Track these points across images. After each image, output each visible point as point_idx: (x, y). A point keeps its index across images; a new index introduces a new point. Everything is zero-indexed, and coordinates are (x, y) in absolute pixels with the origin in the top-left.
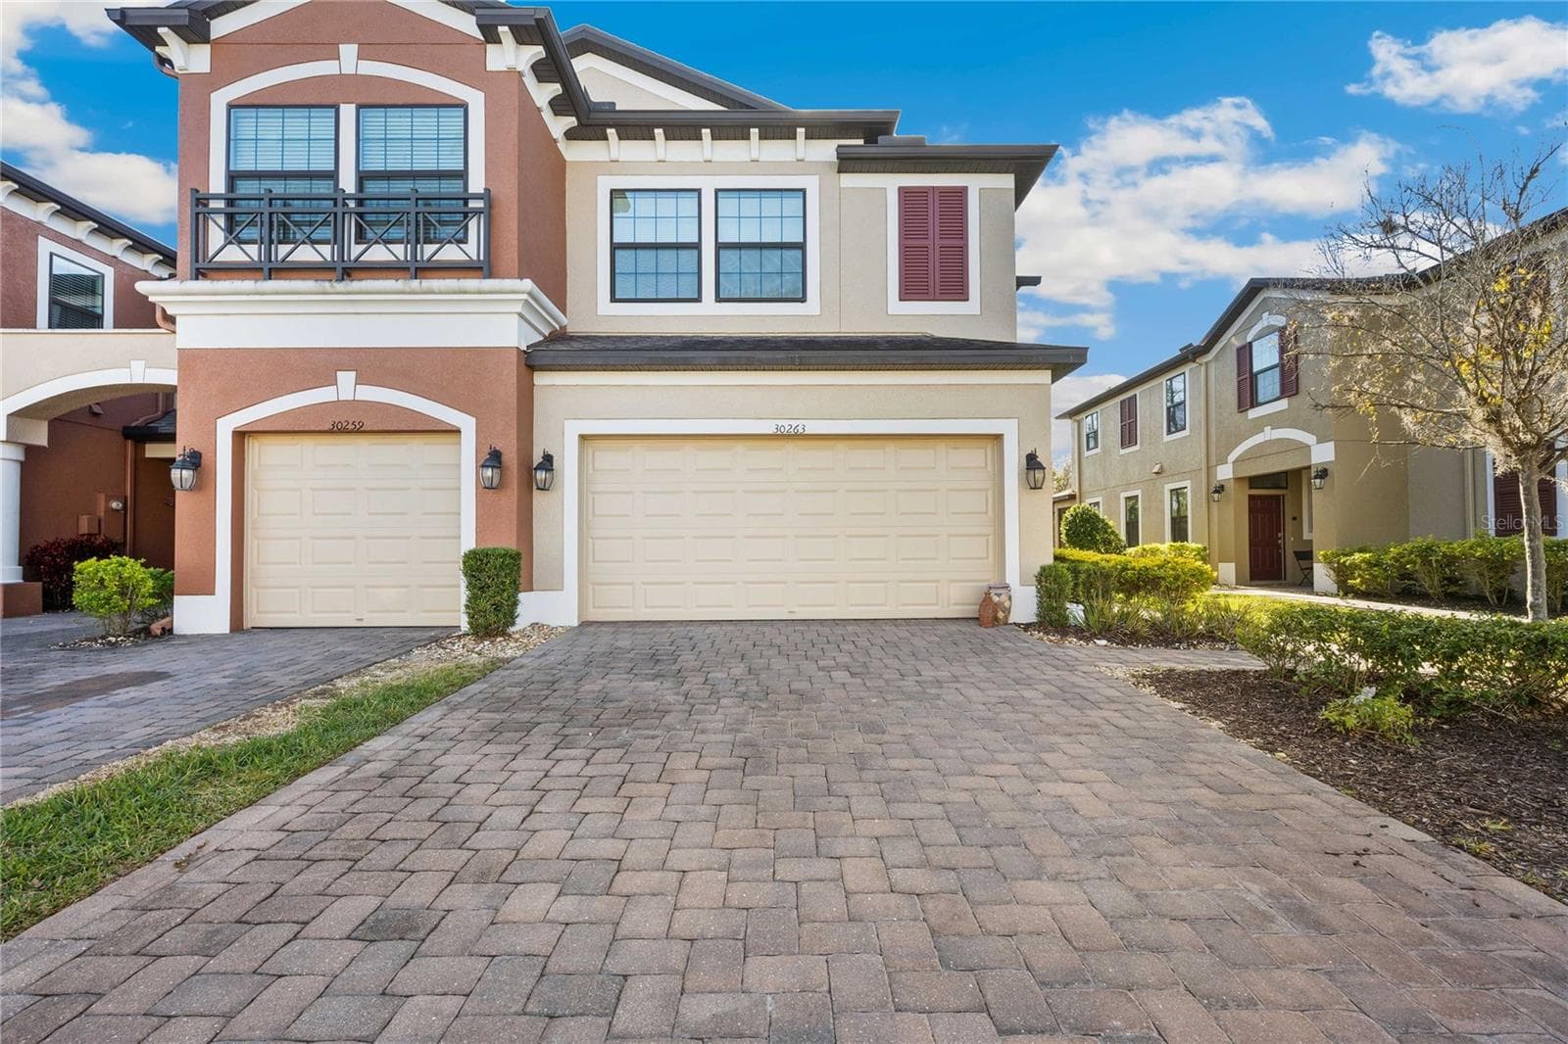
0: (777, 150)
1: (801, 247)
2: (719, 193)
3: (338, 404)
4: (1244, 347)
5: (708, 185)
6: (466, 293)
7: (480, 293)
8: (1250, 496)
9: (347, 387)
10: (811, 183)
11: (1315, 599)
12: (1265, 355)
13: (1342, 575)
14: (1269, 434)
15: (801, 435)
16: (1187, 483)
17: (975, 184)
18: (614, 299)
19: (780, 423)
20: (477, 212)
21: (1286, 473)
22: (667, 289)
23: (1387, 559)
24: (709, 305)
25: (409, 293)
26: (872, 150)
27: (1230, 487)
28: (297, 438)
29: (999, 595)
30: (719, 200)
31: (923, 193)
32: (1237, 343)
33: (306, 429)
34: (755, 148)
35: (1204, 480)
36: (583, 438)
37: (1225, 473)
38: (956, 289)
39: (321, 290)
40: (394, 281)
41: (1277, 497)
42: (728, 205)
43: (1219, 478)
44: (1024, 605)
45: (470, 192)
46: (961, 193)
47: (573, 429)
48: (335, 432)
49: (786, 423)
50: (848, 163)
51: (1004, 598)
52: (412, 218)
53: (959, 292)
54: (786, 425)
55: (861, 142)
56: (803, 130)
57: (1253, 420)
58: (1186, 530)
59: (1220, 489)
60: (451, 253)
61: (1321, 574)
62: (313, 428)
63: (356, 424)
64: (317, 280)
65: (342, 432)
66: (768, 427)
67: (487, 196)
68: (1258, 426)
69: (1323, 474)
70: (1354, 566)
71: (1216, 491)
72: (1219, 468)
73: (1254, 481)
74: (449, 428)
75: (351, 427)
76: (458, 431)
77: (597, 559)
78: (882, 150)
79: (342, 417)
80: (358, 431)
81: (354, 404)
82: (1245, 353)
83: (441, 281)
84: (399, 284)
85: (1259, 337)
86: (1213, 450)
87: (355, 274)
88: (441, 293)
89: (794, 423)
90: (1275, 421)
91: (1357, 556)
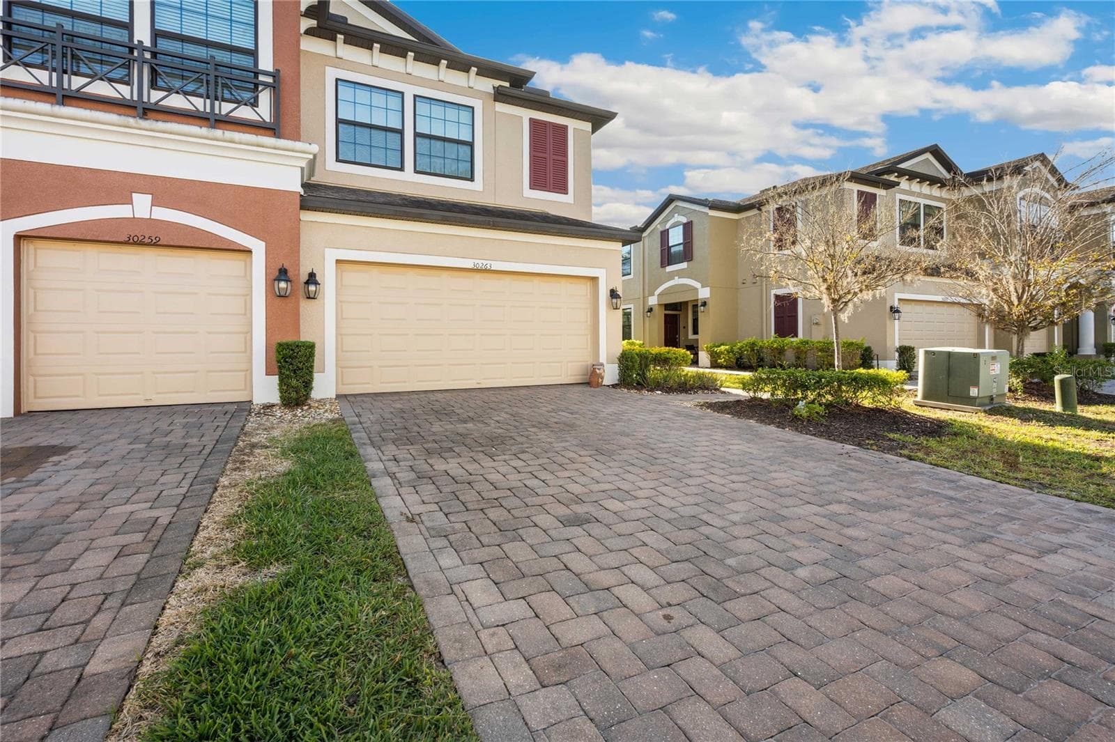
0: (456, 78)
1: (471, 145)
2: (417, 98)
3: (133, 220)
4: (665, 231)
5: (410, 91)
6: (263, 147)
7: (275, 148)
8: (665, 315)
9: (142, 206)
10: (477, 104)
11: (701, 370)
12: (676, 237)
13: (714, 357)
14: (677, 281)
15: (489, 270)
16: (631, 306)
17: (572, 125)
18: (338, 160)
19: (477, 261)
20: (266, 85)
21: (681, 303)
22: (378, 158)
23: (735, 349)
24: (409, 174)
25: (211, 139)
26: (515, 92)
27: (656, 309)
28: (79, 246)
29: (599, 369)
30: (417, 103)
31: (545, 124)
32: (660, 228)
33: (99, 239)
34: (443, 73)
35: (642, 306)
36: (338, 261)
37: (653, 301)
38: (560, 186)
39: (126, 124)
40: (199, 128)
41: (676, 315)
42: (423, 108)
43: (650, 304)
44: (611, 374)
45: (260, 68)
46: (565, 128)
47: (332, 255)
48: (129, 244)
49: (480, 262)
50: (499, 96)
51: (601, 371)
52: (212, 79)
53: (563, 189)
54: (481, 263)
55: (507, 84)
56: (476, 69)
57: (669, 272)
58: (630, 334)
59: (650, 310)
60: (245, 113)
61: (704, 357)
62: (107, 239)
63: (153, 238)
64: (120, 115)
65: (139, 244)
66: (468, 264)
67: (275, 75)
68: (671, 276)
69: (704, 304)
70: (722, 353)
71: (649, 311)
72: (650, 298)
73: (667, 306)
74: (242, 248)
75: (147, 240)
76: (250, 252)
77: (344, 349)
78: (524, 94)
79: (137, 232)
80: (155, 244)
81: (151, 222)
82: (665, 235)
83: (241, 134)
84: (204, 131)
85: (673, 226)
86: (647, 287)
87: (150, 114)
88: (240, 143)
89: (485, 262)
90: (680, 274)
91: (722, 347)
